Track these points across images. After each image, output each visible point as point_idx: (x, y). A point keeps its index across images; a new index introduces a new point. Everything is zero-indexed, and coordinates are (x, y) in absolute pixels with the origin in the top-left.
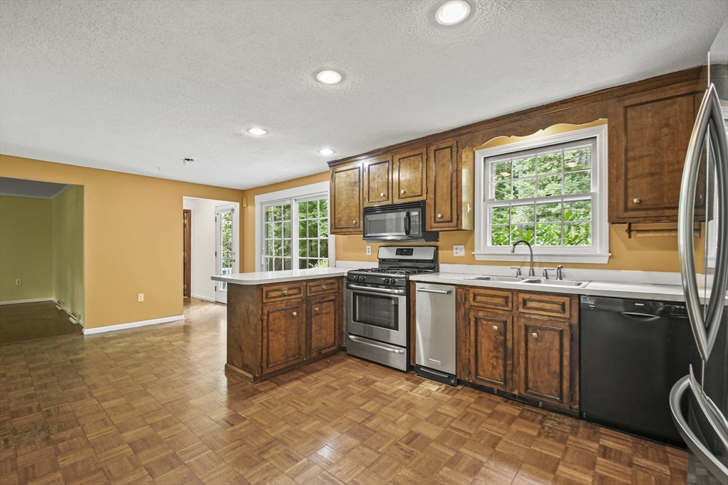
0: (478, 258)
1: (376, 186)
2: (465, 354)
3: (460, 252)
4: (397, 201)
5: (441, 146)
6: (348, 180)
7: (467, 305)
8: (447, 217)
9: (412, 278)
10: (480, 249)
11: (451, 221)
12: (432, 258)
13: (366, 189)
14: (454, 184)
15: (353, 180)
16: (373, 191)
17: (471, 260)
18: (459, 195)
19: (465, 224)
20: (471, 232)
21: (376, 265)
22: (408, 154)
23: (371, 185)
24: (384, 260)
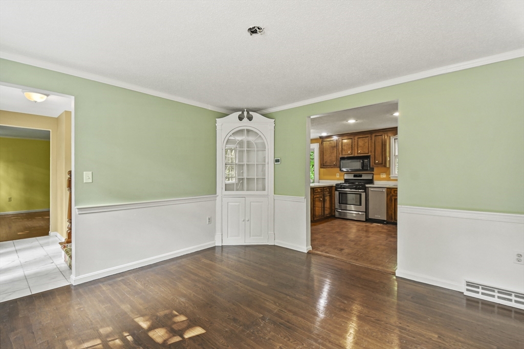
0: (391, 178)
1: (346, 148)
2: (390, 213)
3: (384, 176)
4: (356, 155)
5: (378, 135)
6: (330, 145)
7: (391, 195)
8: (381, 162)
9: (367, 186)
10: (392, 174)
11: (382, 164)
12: (371, 178)
13: (340, 149)
14: (383, 150)
15: (333, 145)
16: (344, 150)
17: (389, 179)
18: (385, 154)
19: (388, 166)
20: (389, 168)
21: (343, 182)
22: (362, 136)
23: (343, 147)
24: (346, 179)
